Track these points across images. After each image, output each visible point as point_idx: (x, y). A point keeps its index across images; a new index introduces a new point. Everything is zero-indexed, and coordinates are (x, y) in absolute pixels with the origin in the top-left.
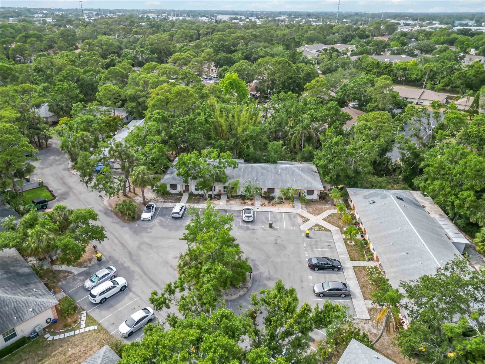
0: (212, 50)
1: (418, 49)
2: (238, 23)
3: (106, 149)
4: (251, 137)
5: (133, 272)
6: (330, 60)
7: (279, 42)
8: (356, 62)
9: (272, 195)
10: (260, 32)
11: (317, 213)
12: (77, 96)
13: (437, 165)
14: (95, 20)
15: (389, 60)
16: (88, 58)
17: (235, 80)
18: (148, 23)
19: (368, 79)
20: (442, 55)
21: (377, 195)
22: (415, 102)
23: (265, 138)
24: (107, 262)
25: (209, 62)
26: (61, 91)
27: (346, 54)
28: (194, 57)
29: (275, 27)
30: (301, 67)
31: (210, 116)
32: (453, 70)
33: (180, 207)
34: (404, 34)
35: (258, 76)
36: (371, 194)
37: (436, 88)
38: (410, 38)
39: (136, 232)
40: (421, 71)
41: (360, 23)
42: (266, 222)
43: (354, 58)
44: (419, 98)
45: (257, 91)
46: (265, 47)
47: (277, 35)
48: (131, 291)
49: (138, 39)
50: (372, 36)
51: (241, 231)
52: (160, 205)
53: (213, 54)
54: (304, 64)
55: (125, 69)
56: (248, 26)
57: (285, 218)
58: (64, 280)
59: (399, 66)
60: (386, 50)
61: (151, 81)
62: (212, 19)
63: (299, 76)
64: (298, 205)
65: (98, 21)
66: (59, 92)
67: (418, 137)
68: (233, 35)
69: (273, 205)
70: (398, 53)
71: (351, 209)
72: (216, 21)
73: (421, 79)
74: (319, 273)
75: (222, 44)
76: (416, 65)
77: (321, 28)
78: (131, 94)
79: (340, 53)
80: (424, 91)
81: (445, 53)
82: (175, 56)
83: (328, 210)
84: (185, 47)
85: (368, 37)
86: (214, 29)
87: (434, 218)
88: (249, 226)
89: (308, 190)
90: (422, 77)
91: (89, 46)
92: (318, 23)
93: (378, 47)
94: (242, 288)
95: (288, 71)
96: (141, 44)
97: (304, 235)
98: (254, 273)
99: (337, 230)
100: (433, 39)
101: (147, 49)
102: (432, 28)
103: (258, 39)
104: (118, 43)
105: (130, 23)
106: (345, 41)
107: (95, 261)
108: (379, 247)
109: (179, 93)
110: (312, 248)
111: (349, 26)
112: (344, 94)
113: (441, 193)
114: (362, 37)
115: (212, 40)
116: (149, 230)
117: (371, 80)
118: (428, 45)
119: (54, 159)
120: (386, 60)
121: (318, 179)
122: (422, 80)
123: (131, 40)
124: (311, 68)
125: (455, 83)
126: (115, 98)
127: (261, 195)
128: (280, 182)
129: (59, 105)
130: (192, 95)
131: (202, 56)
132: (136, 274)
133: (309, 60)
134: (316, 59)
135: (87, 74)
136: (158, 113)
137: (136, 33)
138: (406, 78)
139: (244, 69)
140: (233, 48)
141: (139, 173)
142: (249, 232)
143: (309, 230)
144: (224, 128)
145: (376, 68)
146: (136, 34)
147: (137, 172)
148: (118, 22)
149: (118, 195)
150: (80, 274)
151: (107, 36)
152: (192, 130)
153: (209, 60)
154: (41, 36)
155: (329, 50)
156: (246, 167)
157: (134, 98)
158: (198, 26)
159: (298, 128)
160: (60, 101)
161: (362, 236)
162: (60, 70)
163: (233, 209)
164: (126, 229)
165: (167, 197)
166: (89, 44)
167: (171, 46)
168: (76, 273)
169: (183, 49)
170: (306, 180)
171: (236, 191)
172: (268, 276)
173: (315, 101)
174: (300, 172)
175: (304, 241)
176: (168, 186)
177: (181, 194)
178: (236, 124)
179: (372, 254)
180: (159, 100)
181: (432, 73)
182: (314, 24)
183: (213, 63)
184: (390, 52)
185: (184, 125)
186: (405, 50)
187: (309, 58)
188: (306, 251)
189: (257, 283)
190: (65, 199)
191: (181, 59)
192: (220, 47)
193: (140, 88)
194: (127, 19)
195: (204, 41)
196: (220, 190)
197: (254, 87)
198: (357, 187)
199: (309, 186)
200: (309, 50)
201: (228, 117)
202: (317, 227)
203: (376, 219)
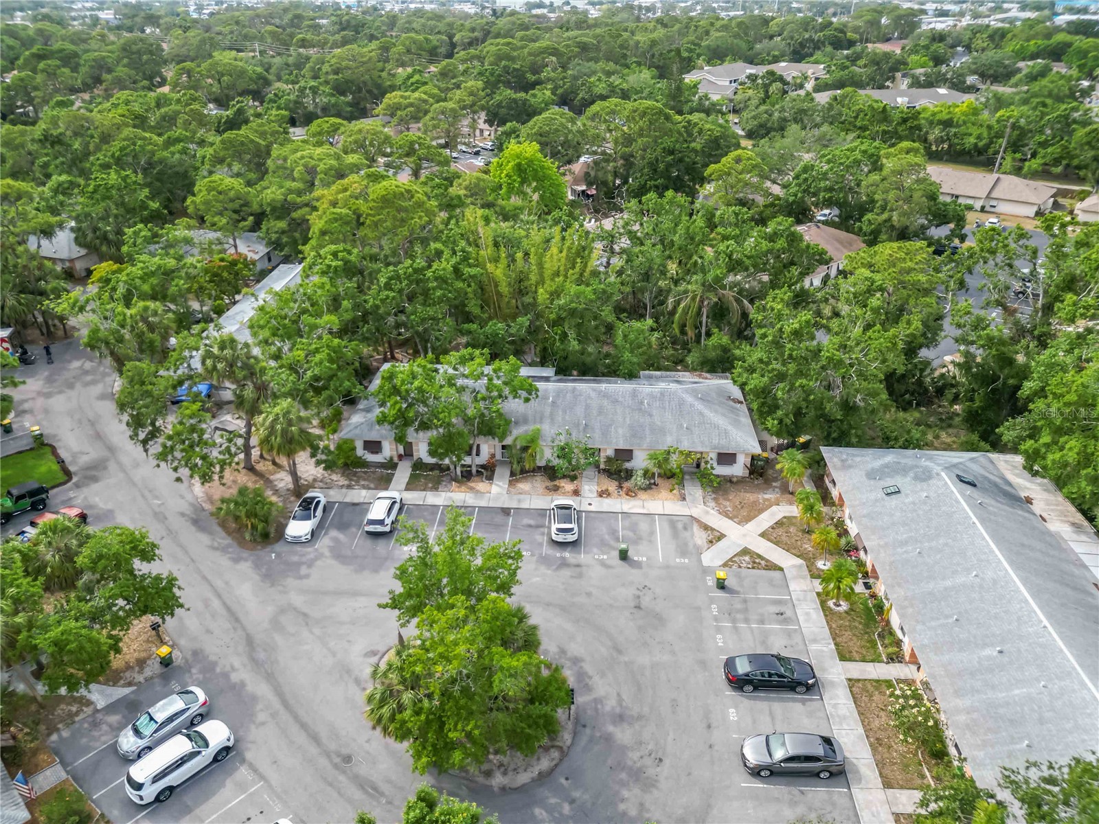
0: (480, 84)
1: (974, 72)
2: (543, 16)
3: (194, 353)
4: (573, 313)
5: (254, 699)
6: (764, 102)
7: (642, 60)
8: (831, 107)
9: (628, 465)
10: (595, 37)
11: (746, 515)
12: (144, 206)
13: (1073, 397)
14: (212, 14)
15: (906, 99)
16: (178, 107)
17: (530, 162)
18: (333, 18)
19: (865, 152)
20: (1036, 86)
21: (904, 471)
22: (978, 205)
23: (607, 314)
24: (187, 668)
25: (474, 112)
26: (103, 193)
27: (801, 86)
28: (438, 102)
29: (632, 25)
30: (696, 124)
31: (465, 259)
32: (1068, 125)
33: (387, 503)
34: (939, 37)
35: (592, 146)
36: (887, 466)
37: (1026, 169)
38: (953, 46)
39: (270, 577)
40: (990, 127)
41: (831, 11)
42: (612, 543)
43: (823, 98)
44: (988, 197)
45: (590, 184)
46: (609, 74)
47: (638, 42)
48: (243, 761)
49: (308, 58)
50: (861, 41)
51: (543, 569)
52: (336, 495)
53: (482, 94)
54: (703, 115)
55: (263, 135)
56: (568, 22)
57: (661, 531)
58: (68, 725)
59: (934, 114)
60: (898, 75)
61: (321, 167)
62: (484, 8)
63: (693, 145)
64: (695, 491)
65: (218, 17)
66: (97, 196)
67: (1005, 308)
68: (532, 45)
69: (630, 493)
70: (930, 84)
71: (833, 504)
72: (494, 11)
73: (988, 146)
74: (755, 698)
75: (505, 67)
76: (976, 112)
77: (740, 24)
78: (273, 200)
79: (788, 83)
80: (998, 179)
81: (1044, 82)
82: (392, 98)
83: (774, 508)
84: (417, 77)
85: (851, 43)
86: (489, 32)
87: (1058, 533)
88: (567, 555)
89: (720, 455)
90: (991, 142)
91: (189, 77)
92: (732, 14)
93: (880, 69)
94: (546, 749)
95: (665, 134)
96: (313, 69)
97: (711, 582)
98: (580, 699)
99: (800, 566)
100: (1010, 47)
101: (327, 82)
102: (1003, 21)
103: (592, 55)
104: (259, 69)
105: (292, 20)
106: (798, 55)
107: (153, 668)
108: (919, 627)
109: (387, 201)
110: (734, 621)
111: (805, 18)
112: (804, 191)
113: (1083, 472)
114: (838, 44)
115: (481, 59)
116: (304, 570)
117: (873, 155)
118: (999, 63)
119: (81, 368)
120: (899, 100)
121: (746, 420)
122: (991, 151)
123: (291, 60)
124: (721, 126)
125: (1077, 156)
126: (235, 212)
127: (597, 466)
128: (647, 432)
129: (99, 229)
130: (420, 205)
131: (457, 97)
132: (260, 707)
133: (714, 105)
134: (731, 101)
135: (172, 149)
136: (335, 254)
137: (304, 43)
138: (950, 146)
139: (557, 130)
140: (531, 77)
141: (276, 420)
142: (566, 573)
143: (725, 565)
144: (504, 289)
145: (880, 122)
146: (303, 46)
147: (271, 418)
148: (265, 17)
149: (221, 477)
150: (111, 708)
151: (234, 53)
152: (421, 298)
153: (473, 108)
154: (76, 55)
155: (762, 78)
156: (559, 393)
157: (283, 209)
158: (450, 25)
159: (693, 285)
160: (102, 219)
161: (867, 586)
162: (106, 139)
163: (525, 505)
164: (246, 567)
165: (355, 474)
166: (189, 73)
167: (384, 74)
168: (101, 704)
169: (412, 80)
170: (717, 427)
171: (533, 457)
172: (618, 710)
173: (737, 214)
174: (699, 406)
175: (712, 600)
176: (359, 445)
177: (391, 465)
178: (533, 278)
179: (898, 643)
180: (336, 220)
181: (1016, 133)
182: (723, 14)
183: (483, 116)
184: (907, 81)
185: (398, 286)
186: (944, 75)
187: (715, 98)
188: (719, 630)
189: (588, 731)
190: (95, 479)
191: (406, 107)
192: (500, 76)
193: (295, 185)
194: (286, 10)
195: (464, 61)
196: (493, 456)
197: (582, 174)
198: (849, 445)
199: (723, 442)
200: (713, 79)
201: (514, 260)
202: (747, 558)
203: (904, 543)
